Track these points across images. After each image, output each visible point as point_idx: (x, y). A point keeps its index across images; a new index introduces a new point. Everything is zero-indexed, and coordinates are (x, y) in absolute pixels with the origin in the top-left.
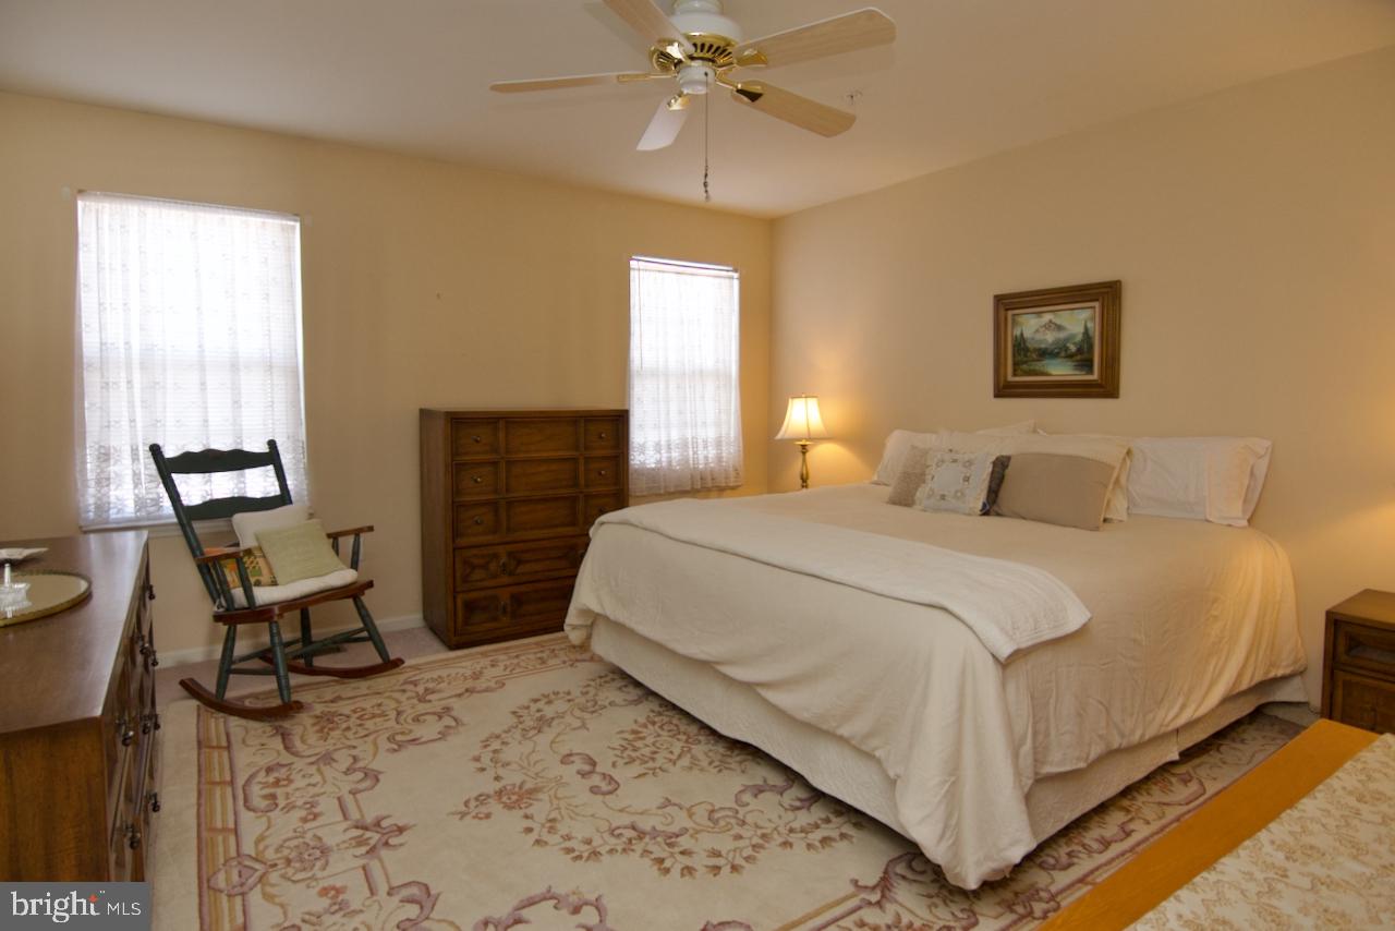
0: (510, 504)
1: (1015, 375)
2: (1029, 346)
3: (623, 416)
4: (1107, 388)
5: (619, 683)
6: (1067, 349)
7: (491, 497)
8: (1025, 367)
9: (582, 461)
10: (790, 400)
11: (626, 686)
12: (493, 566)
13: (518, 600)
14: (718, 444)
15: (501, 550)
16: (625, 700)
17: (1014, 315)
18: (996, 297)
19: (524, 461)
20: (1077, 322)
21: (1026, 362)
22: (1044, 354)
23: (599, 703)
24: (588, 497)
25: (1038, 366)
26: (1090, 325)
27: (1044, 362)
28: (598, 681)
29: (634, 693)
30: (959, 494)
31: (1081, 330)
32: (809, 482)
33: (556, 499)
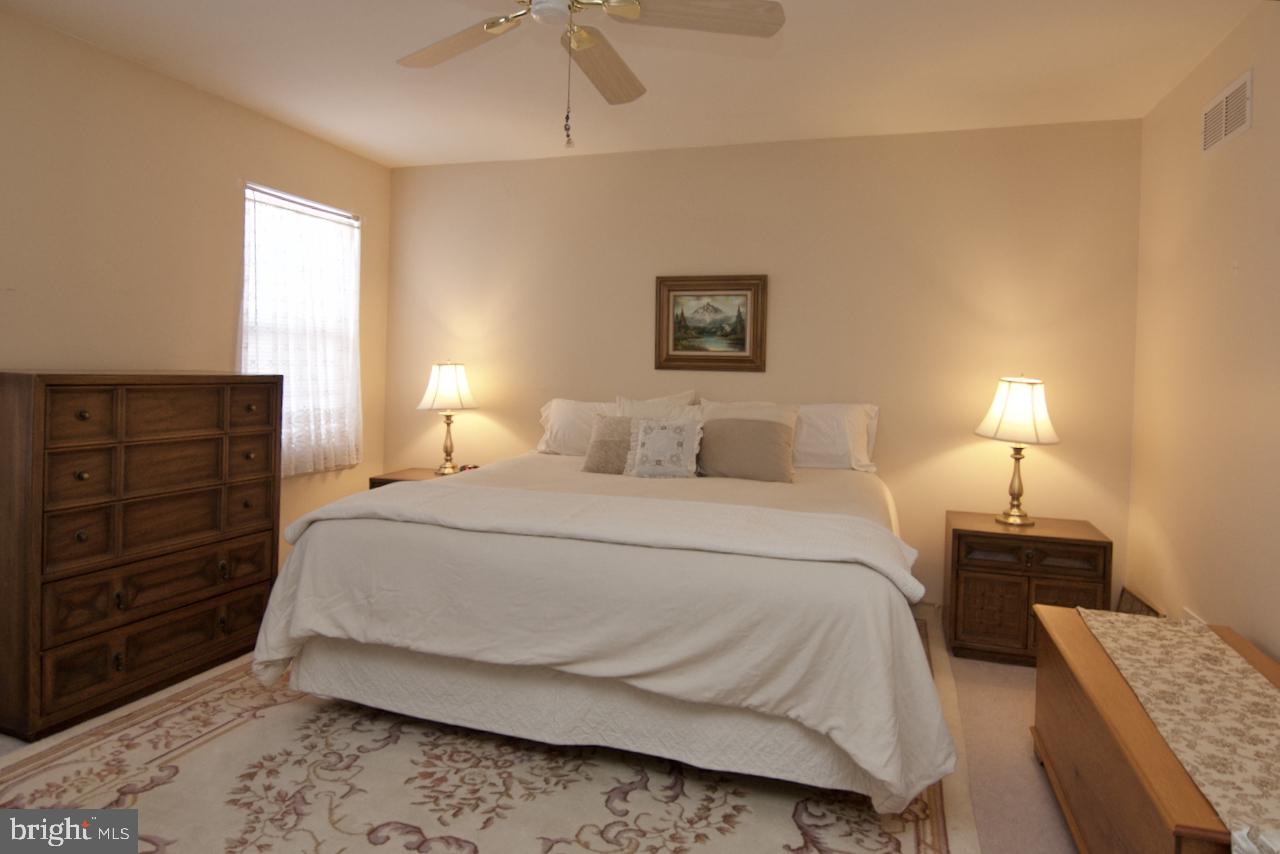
0: (129, 507)
1: (675, 349)
2: (689, 324)
3: (276, 383)
4: (756, 364)
5: (348, 722)
6: (722, 329)
7: (102, 500)
8: (684, 343)
9: (226, 441)
10: (435, 368)
11: (358, 723)
12: (101, 602)
13: (133, 643)
14: (341, 416)
15: (116, 576)
16: (375, 741)
17: (675, 296)
18: (658, 278)
19: (150, 445)
20: (731, 306)
21: (685, 339)
22: (703, 332)
23: (345, 754)
24: (232, 488)
25: (697, 342)
26: (742, 310)
27: (703, 340)
28: (313, 726)
29: (380, 729)
30: (675, 459)
31: (736, 314)
32: (453, 455)
33: (192, 496)
